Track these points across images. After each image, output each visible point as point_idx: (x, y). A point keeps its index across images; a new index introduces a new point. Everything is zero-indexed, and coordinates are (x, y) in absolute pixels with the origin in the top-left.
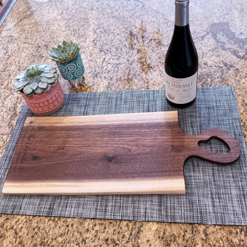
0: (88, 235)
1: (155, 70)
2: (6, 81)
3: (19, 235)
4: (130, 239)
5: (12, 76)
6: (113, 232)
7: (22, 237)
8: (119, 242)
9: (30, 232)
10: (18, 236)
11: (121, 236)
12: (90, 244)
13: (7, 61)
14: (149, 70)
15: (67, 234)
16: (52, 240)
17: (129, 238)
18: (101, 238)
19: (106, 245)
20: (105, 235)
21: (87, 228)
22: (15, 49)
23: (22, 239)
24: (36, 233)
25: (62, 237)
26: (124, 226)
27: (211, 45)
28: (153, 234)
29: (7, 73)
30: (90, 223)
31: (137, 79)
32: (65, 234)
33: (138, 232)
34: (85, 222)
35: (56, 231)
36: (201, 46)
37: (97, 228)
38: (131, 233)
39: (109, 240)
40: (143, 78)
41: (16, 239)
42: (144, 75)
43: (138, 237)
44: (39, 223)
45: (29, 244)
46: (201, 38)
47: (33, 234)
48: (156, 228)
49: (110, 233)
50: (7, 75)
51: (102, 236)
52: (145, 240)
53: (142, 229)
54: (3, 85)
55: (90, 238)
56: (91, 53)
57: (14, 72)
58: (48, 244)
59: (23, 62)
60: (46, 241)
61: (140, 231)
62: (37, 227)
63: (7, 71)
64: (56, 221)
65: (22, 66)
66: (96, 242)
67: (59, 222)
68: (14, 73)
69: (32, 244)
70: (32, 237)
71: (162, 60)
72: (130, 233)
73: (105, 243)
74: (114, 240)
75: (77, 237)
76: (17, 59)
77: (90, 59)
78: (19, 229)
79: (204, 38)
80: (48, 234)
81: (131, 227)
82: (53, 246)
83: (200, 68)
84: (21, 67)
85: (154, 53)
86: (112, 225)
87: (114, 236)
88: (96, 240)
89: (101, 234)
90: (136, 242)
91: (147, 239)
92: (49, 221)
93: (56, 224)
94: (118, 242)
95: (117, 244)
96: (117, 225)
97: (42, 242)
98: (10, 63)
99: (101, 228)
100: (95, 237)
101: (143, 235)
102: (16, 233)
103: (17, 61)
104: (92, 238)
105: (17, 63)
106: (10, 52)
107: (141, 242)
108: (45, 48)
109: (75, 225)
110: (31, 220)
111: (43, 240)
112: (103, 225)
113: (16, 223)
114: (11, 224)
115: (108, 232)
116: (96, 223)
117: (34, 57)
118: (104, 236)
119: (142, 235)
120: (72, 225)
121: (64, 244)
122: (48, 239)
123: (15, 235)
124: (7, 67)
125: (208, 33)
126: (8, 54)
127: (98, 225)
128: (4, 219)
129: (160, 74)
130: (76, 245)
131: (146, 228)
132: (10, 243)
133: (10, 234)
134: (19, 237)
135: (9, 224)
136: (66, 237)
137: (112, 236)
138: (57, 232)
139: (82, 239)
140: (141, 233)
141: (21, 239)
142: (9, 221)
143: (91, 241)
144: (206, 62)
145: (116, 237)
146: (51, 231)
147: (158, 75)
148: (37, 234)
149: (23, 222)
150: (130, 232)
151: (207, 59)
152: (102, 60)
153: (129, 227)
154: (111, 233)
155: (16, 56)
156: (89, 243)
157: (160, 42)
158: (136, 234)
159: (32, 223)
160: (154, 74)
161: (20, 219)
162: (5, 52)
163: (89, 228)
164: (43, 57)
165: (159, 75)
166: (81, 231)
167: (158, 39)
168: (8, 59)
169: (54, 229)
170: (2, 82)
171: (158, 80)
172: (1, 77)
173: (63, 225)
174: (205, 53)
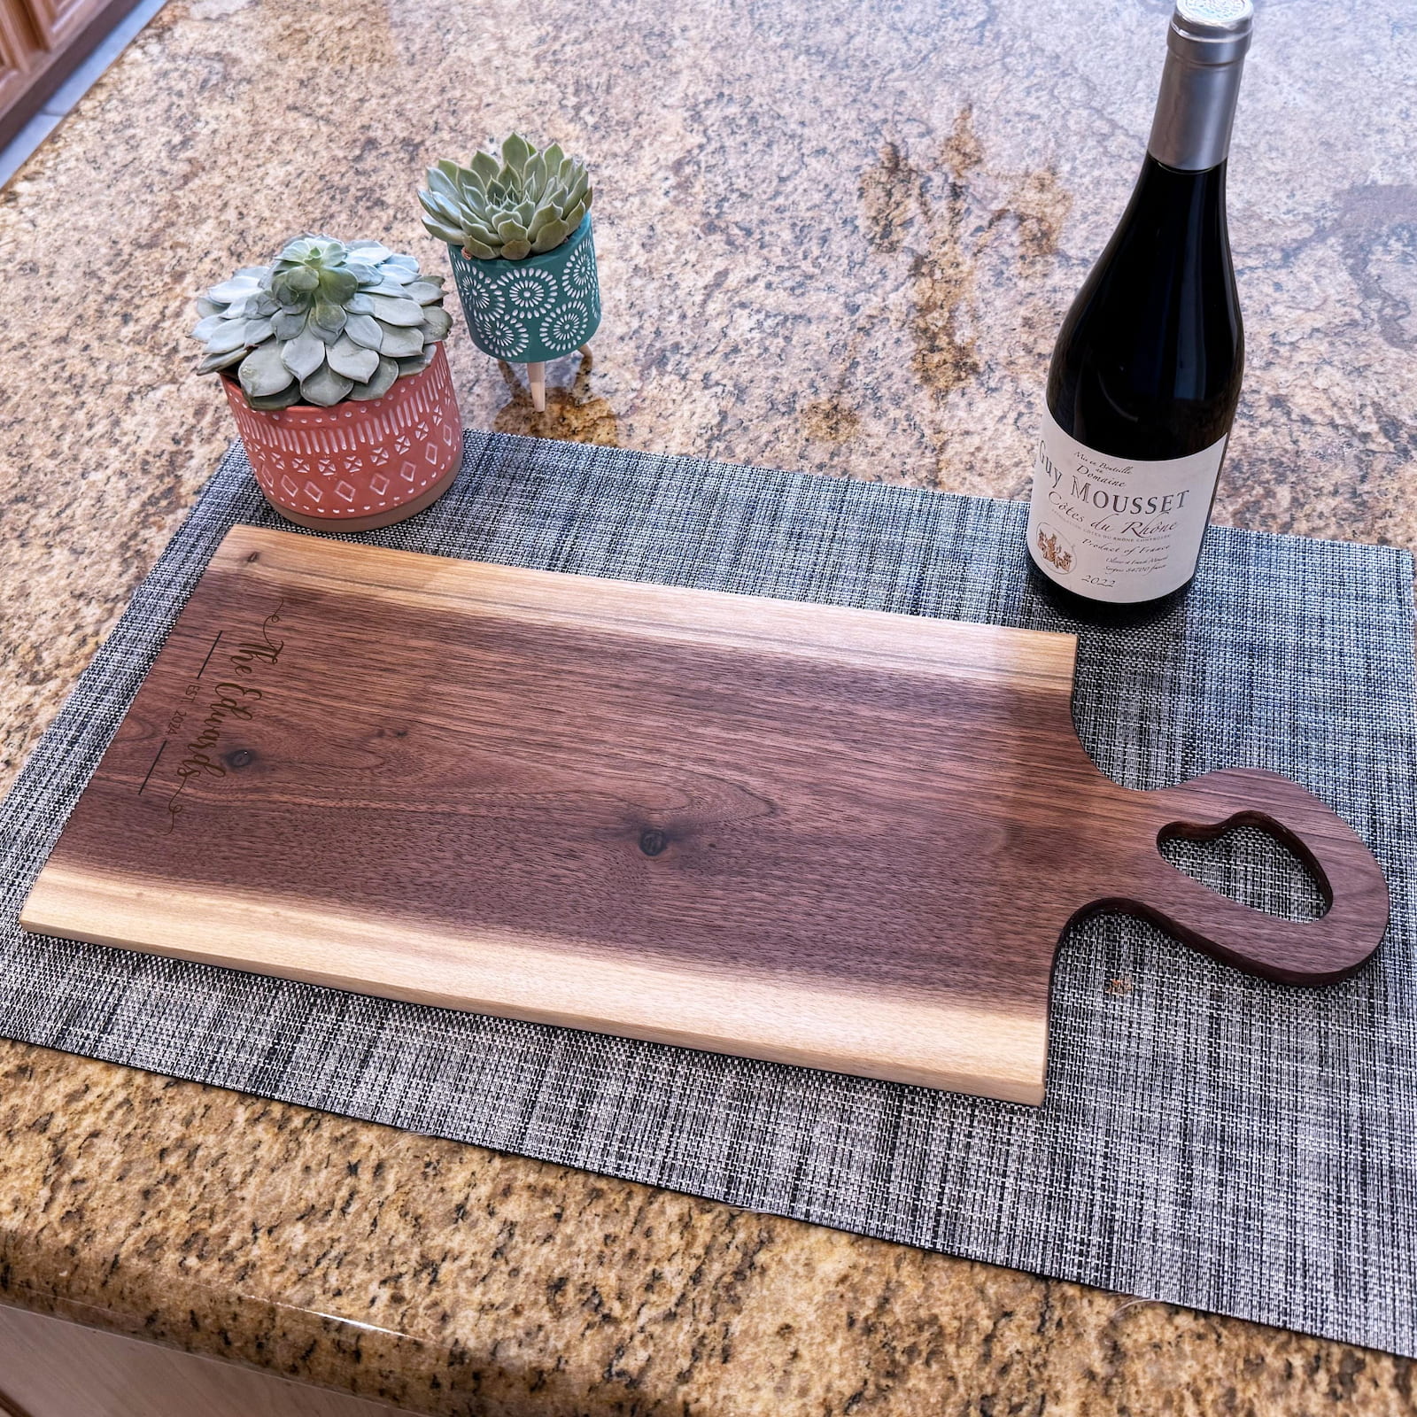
0: (458, 1237)
1: (992, 384)
2: (154, 301)
3: (76, 1171)
4: (689, 1305)
5: (189, 279)
6: (597, 1249)
7: (91, 1184)
8: (626, 1307)
9: (138, 1169)
10: (66, 1178)
11: (640, 1278)
12: (462, 1289)
13: (180, 193)
14: (959, 379)
15: (343, 1211)
16: (255, 1231)
17: (683, 1295)
18: (526, 1270)
19: (551, 1311)
20: (553, 1257)
21: (458, 1198)
22: (232, 132)
23: (86, 1199)
24: (171, 1179)
25: (309, 1224)
26: (665, 1226)
27: (1330, 303)
28: (818, 1298)
29: (163, 260)
30: (478, 1176)
31: (884, 419)
32: (328, 1213)
33: (739, 1275)
34: (456, 1167)
35: (285, 1184)
36: (1269, 301)
37: (513, 1209)
38: (699, 1271)
39: (570, 1289)
40: (918, 419)
41: (53, 1190)
42: (929, 404)
43: (735, 1301)
44: (196, 1122)
45: (121, 1234)
46: (1277, 256)
47: (152, 1181)
48: (843, 1268)
49: (584, 1248)
50: (167, 269)
51: (536, 1259)
52: (769, 1324)
53: (762, 1258)
54: (131, 324)
55: (465, 1261)
56: (652, 228)
57: (207, 260)
58: (228, 1248)
59: (267, 214)
60: (215, 1229)
61: (752, 1266)
62: (180, 1143)
63: (167, 245)
64: (292, 1132)
65: (259, 233)
66: (495, 1287)
67: (308, 1139)
68: (207, 265)
69: (136, 1233)
70: (146, 1194)
71: (1043, 337)
72: (693, 1268)
73: (543, 1299)
74: (595, 1293)
75: (395, 1242)
76: (235, 192)
77: (640, 260)
78: (80, 1141)
79: (1295, 256)
80: (238, 1194)
81: (703, 1237)
82: (254, 1266)
83: (1246, 422)
84: (250, 241)
85: (1001, 290)
86: (599, 1207)
87: (600, 1273)
88: (496, 1276)
89: (528, 1246)
90: (716, 1326)
91: (781, 1320)
92: (253, 1121)
93: (292, 1145)
94: (616, 1309)
95: (607, 1318)
96: (627, 1212)
97: (196, 1234)
98: (194, 208)
99: (538, 1215)
100: (494, 1256)
101: (765, 1292)
102: (59, 1159)
103: (233, 203)
104: (478, 1258)
105: (231, 215)
106: (201, 146)
107: (745, 1332)
108: (402, 155)
109: (396, 1169)
110: (157, 1100)
111: (203, 1225)
112: (549, 1201)
113: (68, 1103)
114: (40, 1105)
115: (570, 1242)
116: (515, 1178)
117: (333, 198)
118: (546, 1260)
119: (755, 1292)
120: (379, 1168)
121: (318, 1263)
122: (233, 1223)
123: (52, 1170)
124: (173, 224)
125: (1321, 235)
126: (189, 154)
127: (526, 1194)
128: (7, 1068)
129: (1013, 415)
130: (384, 1282)
131: (788, 1258)
132: (16, 1209)
133: (22, 1157)
134: (74, 1182)
135: (29, 1099)
136: (331, 1229)
137: (590, 1269)
138: (287, 1194)
139: (422, 1256)
140: (757, 1279)
141: (81, 1197)
142: (34, 1085)
143: (470, 1273)
144: (1283, 391)
145: (612, 1275)
146: (253, 1181)
147: (1003, 417)
148: (172, 1184)
149: (109, 1105)
150: (694, 1264)
151: (1290, 378)
152: (709, 277)
153: (694, 1237)
154: (589, 1251)
155: (233, 171)
156: (455, 1286)
157: (1046, 235)
158: (727, 1279)
159: (155, 1118)
160: (981, 406)
161: (96, 1084)
162: (177, 139)
163: (472, 1201)
164: (380, 203)
165: (1011, 421)
166: (420, 1211)
167: (1040, 220)
168: (186, 183)
169: (273, 1171)
170: (128, 302)
171: (1000, 445)
172: (130, 274)
173: (328, 1162)
174: (1289, 339)
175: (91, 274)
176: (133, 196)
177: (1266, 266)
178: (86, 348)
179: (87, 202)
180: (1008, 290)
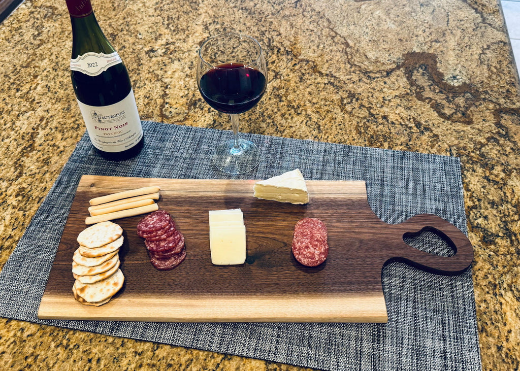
1: (299, 112)
2: (27, 84)
5: (39, 77)
9: (18, 363)
13: (37, 50)
14: (289, 110)
22: (55, 31)
27: (401, 88)
29: (31, 72)
30: (131, 361)
31: (265, 123)
34: (124, 359)
35: (67, 366)
36: (382, 87)
40: (276, 122)
42: (280, 118)
44: (38, 347)
46: (385, 73)
47: (22, 367)
50: (32, 74)
54: (20, 92)
57: (45, 71)
59: (65, 57)
62: (32, 354)
63: (32, 66)
64: (70, 350)
65: (63, 63)
67: (75, 351)
68: (45, 73)
76: (55, 50)
79: (390, 73)
83: (375, 124)
84: (60, 65)
85: (302, 83)
92: (57, 346)
93: (70, 354)
98: (41, 55)
103: (54, 53)
105: (53, 57)
106: (44, 35)
108: (110, 38)
109: (104, 360)
110: (25, 341)
116: (143, 362)
120: (99, 360)
124: (34, 60)
125: (398, 67)
126: (40, 38)
127: (147, 367)
129: (305, 121)
144: (386, 114)
146: (56, 366)
148: (29, 368)
149: (8, 343)
151: (388, 110)
155: (54, 43)
157: (315, 66)
159: (24, 346)
160: (295, 119)
161: (4, 336)
162: (36, 33)
167: (314, 62)
168: (39, 47)
169: (63, 362)
170: (19, 85)
171: (301, 130)
172: (20, 76)
173: (82, 359)
174: (388, 99)
175: (6, 76)
176: (21, 51)
177: (381, 77)
178: (4, 99)
179: (6, 53)
180: (304, 83)
